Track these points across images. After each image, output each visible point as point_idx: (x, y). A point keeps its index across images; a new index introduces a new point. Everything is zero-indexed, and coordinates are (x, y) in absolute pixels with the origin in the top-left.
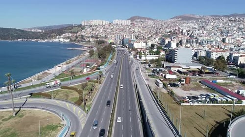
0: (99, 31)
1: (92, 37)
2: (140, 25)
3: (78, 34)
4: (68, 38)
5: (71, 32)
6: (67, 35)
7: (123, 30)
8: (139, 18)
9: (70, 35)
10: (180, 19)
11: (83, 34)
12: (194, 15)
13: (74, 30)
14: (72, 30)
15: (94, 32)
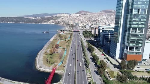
0: (65, 19)
1: (63, 22)
2: (83, 16)
3: (56, 21)
4: (53, 22)
5: (54, 20)
6: (52, 21)
7: (76, 19)
8: (83, 11)
9: (53, 21)
10: (104, 12)
11: (59, 21)
12: (111, 10)
13: (54, 18)
14: (53, 19)
15: (63, 20)
